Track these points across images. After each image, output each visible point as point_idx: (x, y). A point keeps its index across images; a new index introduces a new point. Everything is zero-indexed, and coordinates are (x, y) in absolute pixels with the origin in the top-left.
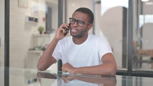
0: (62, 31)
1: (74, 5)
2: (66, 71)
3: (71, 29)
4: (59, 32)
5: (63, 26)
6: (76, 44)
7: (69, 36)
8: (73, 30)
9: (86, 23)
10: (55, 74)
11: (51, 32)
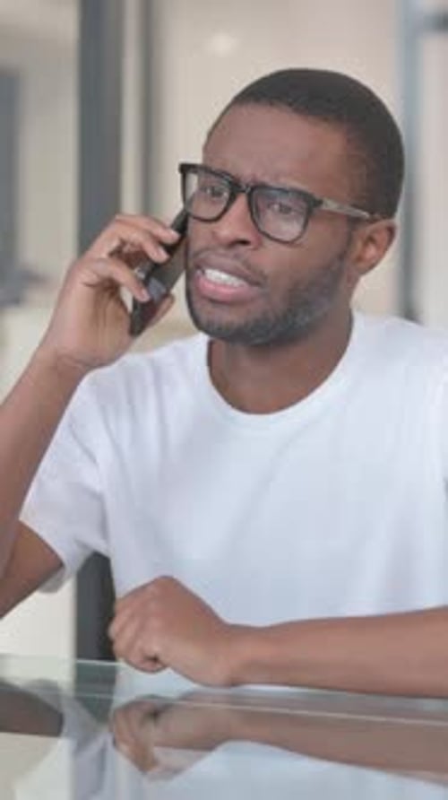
0: (110, 288)
1: (222, 44)
2: (155, 659)
3: (193, 271)
4: (79, 296)
5: (123, 243)
6: (242, 408)
7: (178, 332)
8: (214, 275)
9: (331, 205)
10: (50, 687)
11: (16, 300)
